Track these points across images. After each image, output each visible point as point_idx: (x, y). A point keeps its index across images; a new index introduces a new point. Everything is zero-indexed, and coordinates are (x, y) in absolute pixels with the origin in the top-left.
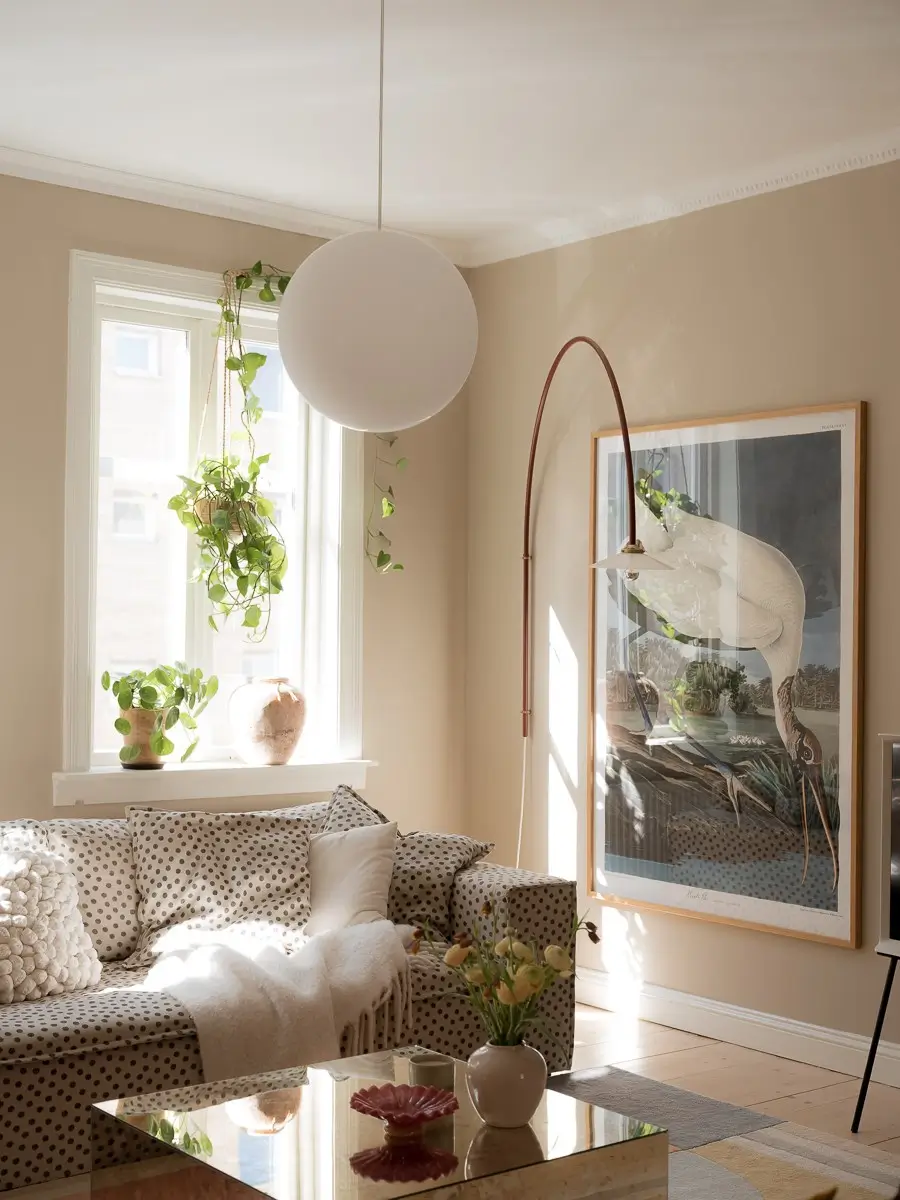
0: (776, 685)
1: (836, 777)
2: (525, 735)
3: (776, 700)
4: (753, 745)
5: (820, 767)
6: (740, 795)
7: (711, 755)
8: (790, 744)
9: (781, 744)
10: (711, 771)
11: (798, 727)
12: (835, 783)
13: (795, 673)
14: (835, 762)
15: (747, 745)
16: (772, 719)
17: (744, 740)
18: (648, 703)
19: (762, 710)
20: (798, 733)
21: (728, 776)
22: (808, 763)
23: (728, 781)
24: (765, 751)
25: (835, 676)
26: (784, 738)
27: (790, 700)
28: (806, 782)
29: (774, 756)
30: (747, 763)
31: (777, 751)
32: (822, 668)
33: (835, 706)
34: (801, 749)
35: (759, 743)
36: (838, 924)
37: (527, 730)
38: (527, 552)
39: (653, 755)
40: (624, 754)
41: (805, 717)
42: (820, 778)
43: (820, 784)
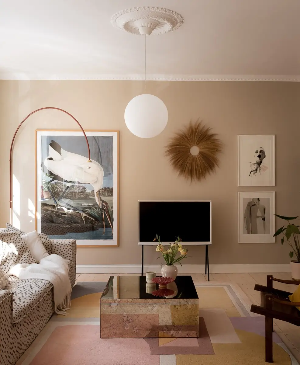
0: (95, 192)
2: (10, 208)
3: (96, 195)
4: (89, 205)
5: (108, 209)
6: (85, 217)
7: (76, 208)
8: (100, 204)
9: (97, 204)
10: (76, 212)
11: (102, 200)
12: (112, 212)
13: (101, 189)
14: (112, 208)
15: (87, 206)
16: (95, 199)
17: (87, 204)
18: (56, 197)
19: (91, 197)
20: (102, 202)
21: (82, 213)
22: (105, 208)
23: (82, 214)
24: (93, 207)
25: (112, 189)
26: (98, 203)
27: (99, 195)
28: (104, 213)
29: (95, 208)
30: (88, 210)
31: (96, 206)
32: (109, 188)
33: (112, 195)
34: (103, 205)
35: (91, 205)
36: (114, 242)
37: (11, 206)
38: (11, 159)
39: (57, 210)
40: (47, 210)
41: (104, 198)
42: (108, 212)
43: (108, 213)
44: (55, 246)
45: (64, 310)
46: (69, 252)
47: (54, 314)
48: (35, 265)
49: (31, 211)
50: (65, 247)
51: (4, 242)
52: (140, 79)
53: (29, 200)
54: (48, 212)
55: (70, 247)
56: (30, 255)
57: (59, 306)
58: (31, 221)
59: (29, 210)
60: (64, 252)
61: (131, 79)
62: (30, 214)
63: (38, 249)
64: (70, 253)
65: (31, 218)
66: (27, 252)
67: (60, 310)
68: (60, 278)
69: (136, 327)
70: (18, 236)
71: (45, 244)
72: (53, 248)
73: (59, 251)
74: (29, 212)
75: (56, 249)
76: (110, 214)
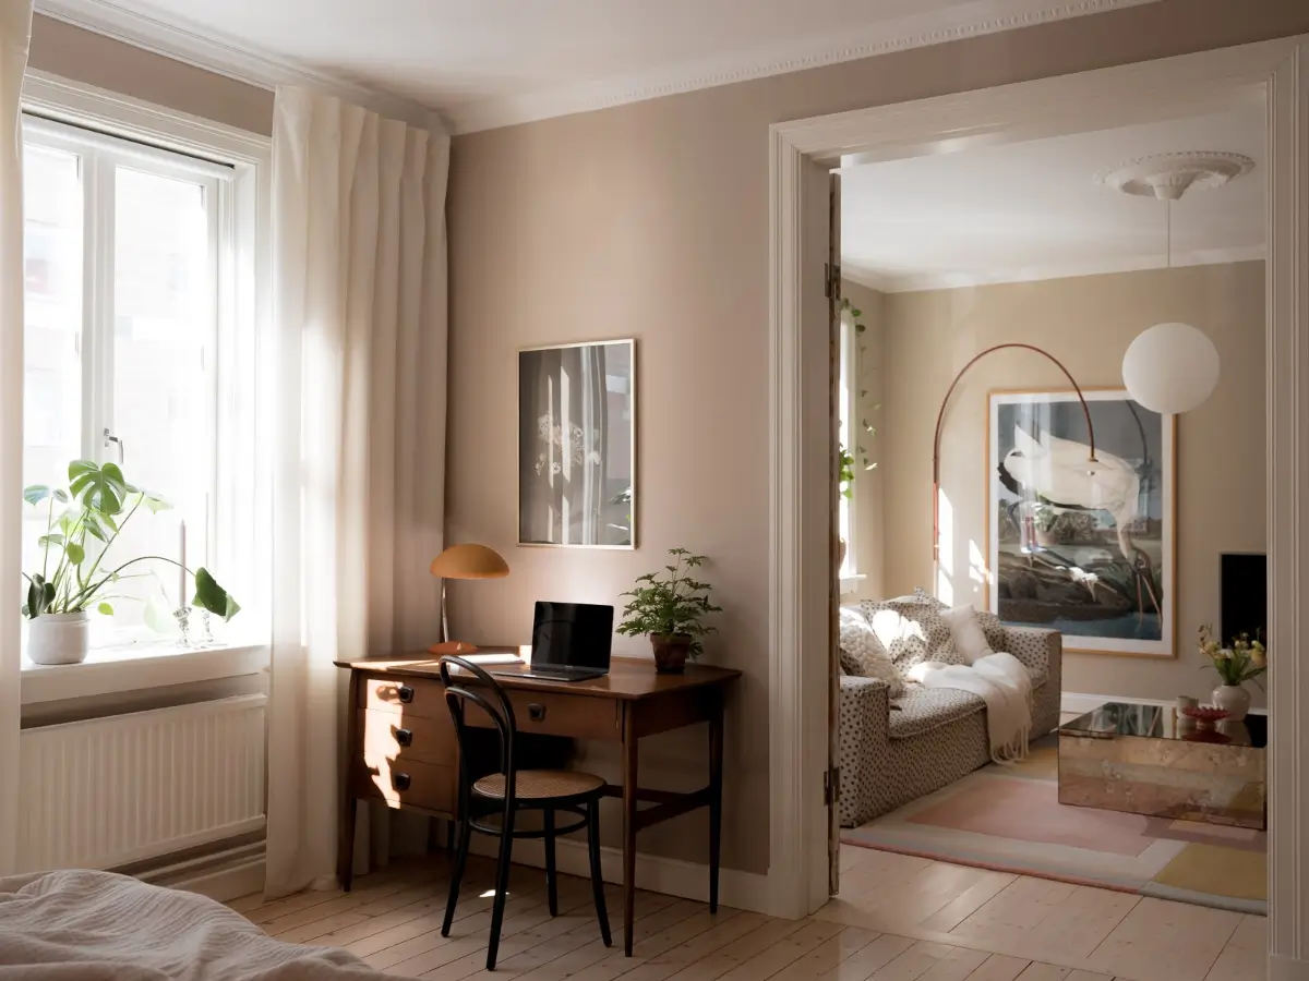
0: (1119, 528)
1: (1160, 574)
2: (935, 559)
3: (1120, 536)
4: (1105, 559)
5: (1149, 569)
6: (1096, 585)
8: (1129, 558)
9: (1123, 557)
11: (1132, 548)
12: (1160, 576)
13: (1132, 522)
14: (1160, 566)
15: (1100, 559)
16: (1118, 545)
19: (1110, 541)
20: (1135, 552)
22: (1142, 567)
23: (1087, 579)
24: (1114, 562)
25: (1159, 524)
26: (1126, 555)
27: (1129, 534)
28: (1141, 578)
29: (1118, 564)
30: (1102, 568)
31: (1121, 562)
32: (1151, 520)
33: (1159, 537)
34: (1137, 560)
35: (1109, 558)
36: (1164, 646)
37: (936, 557)
38: (936, 457)
39: (1033, 566)
40: (1010, 567)
41: (1141, 544)
42: (1150, 575)
43: (1150, 577)
44: (1011, 639)
45: (1012, 760)
46: (1040, 653)
47: (990, 762)
48: (961, 669)
49: (976, 567)
50: (1032, 643)
51: (903, 617)
52: (1229, 260)
53: (972, 542)
54: (1012, 571)
55: (1041, 643)
56: (954, 649)
57: (1002, 749)
58: (976, 589)
59: (970, 564)
60: (1029, 652)
61: (1207, 262)
62: (973, 574)
63: (972, 639)
64: (1043, 656)
65: (974, 582)
66: (948, 643)
67: (1004, 758)
68: (1003, 695)
69: (1128, 790)
70: (933, 610)
71: (990, 633)
72: (1008, 643)
73: (1020, 649)
74: (972, 570)
75: (1014, 645)
76: (1155, 580)
